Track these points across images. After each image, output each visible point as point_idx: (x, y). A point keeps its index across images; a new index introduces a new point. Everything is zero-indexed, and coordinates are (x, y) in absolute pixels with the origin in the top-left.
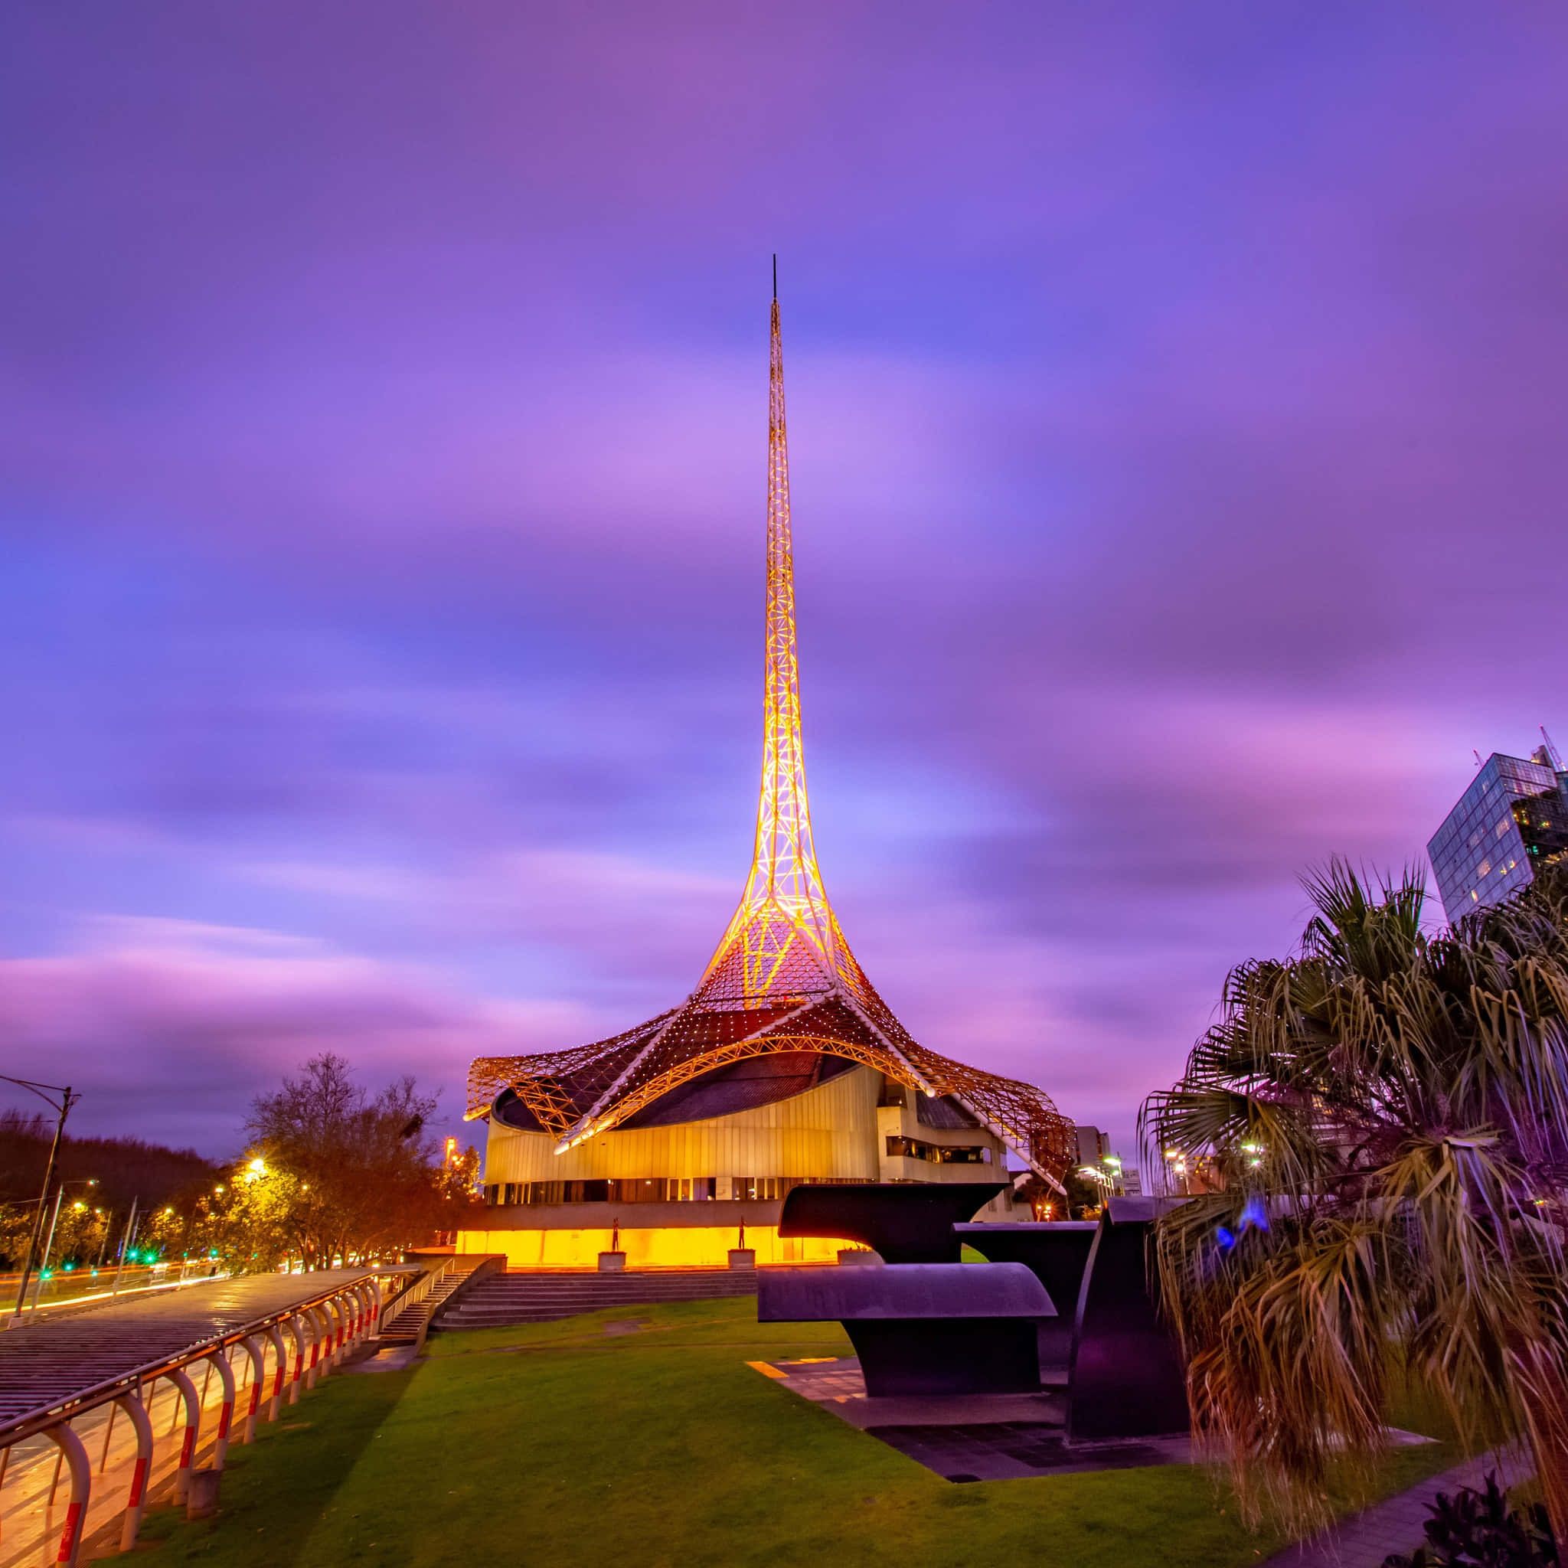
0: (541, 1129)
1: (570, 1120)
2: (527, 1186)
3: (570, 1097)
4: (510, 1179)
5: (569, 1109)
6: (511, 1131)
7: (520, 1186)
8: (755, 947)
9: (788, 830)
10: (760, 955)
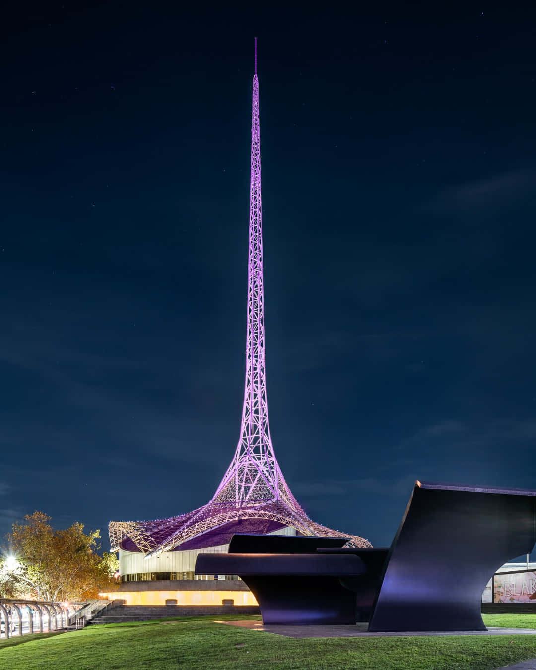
0: (139, 551)
1: (152, 547)
2: (136, 575)
3: (152, 538)
4: (128, 573)
5: (152, 542)
6: (128, 553)
7: (133, 575)
8: (241, 481)
9: (258, 423)
10: (243, 484)
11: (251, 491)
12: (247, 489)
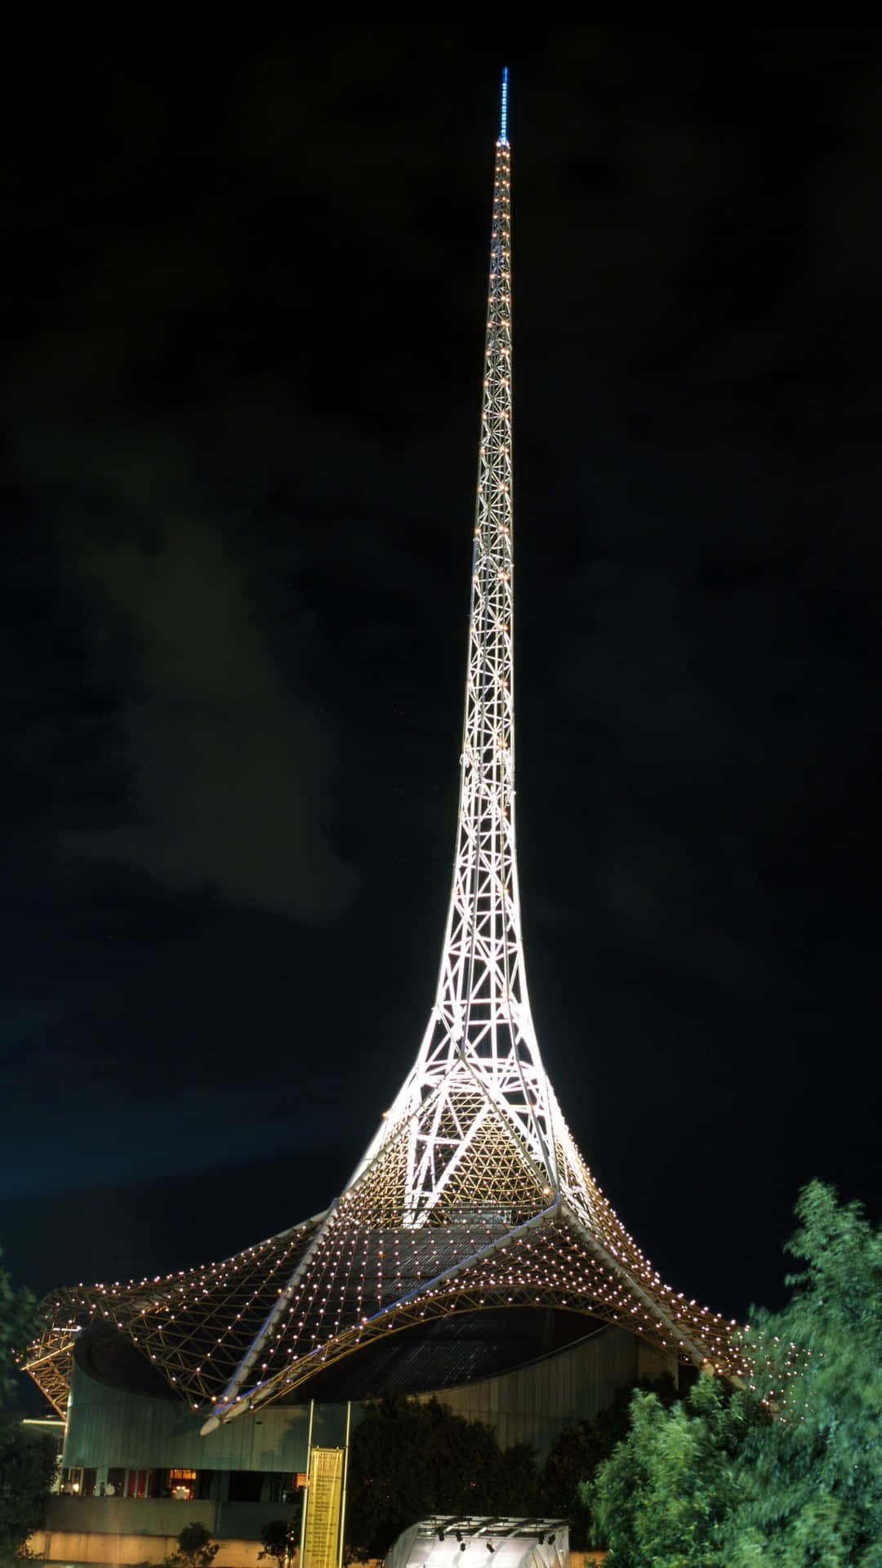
8: (425, 1130)
9: (488, 956)
10: (432, 1140)
11: (455, 1161)
12: (444, 1154)
